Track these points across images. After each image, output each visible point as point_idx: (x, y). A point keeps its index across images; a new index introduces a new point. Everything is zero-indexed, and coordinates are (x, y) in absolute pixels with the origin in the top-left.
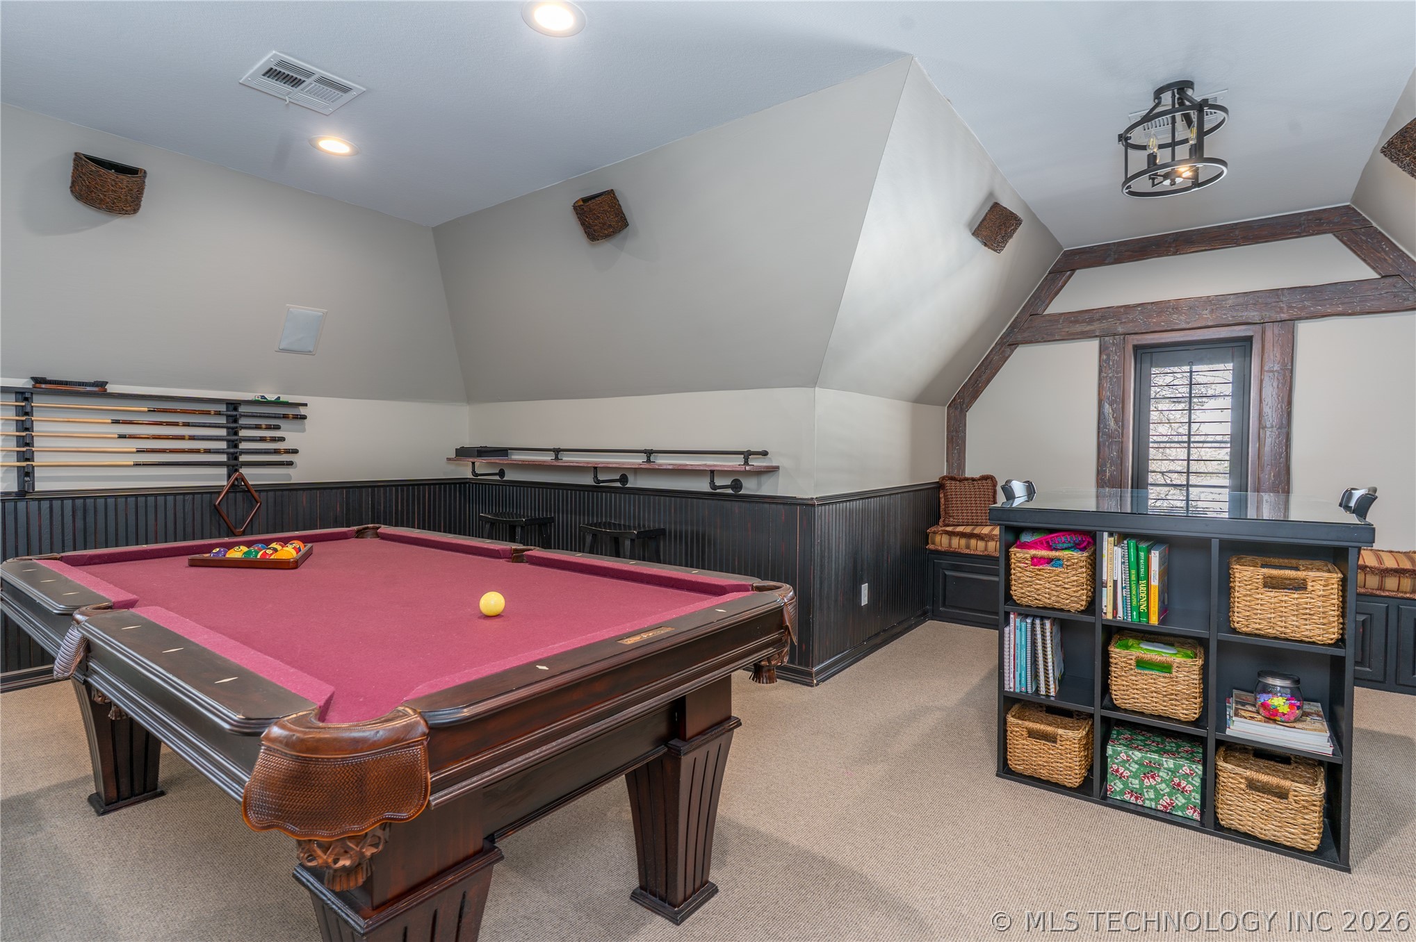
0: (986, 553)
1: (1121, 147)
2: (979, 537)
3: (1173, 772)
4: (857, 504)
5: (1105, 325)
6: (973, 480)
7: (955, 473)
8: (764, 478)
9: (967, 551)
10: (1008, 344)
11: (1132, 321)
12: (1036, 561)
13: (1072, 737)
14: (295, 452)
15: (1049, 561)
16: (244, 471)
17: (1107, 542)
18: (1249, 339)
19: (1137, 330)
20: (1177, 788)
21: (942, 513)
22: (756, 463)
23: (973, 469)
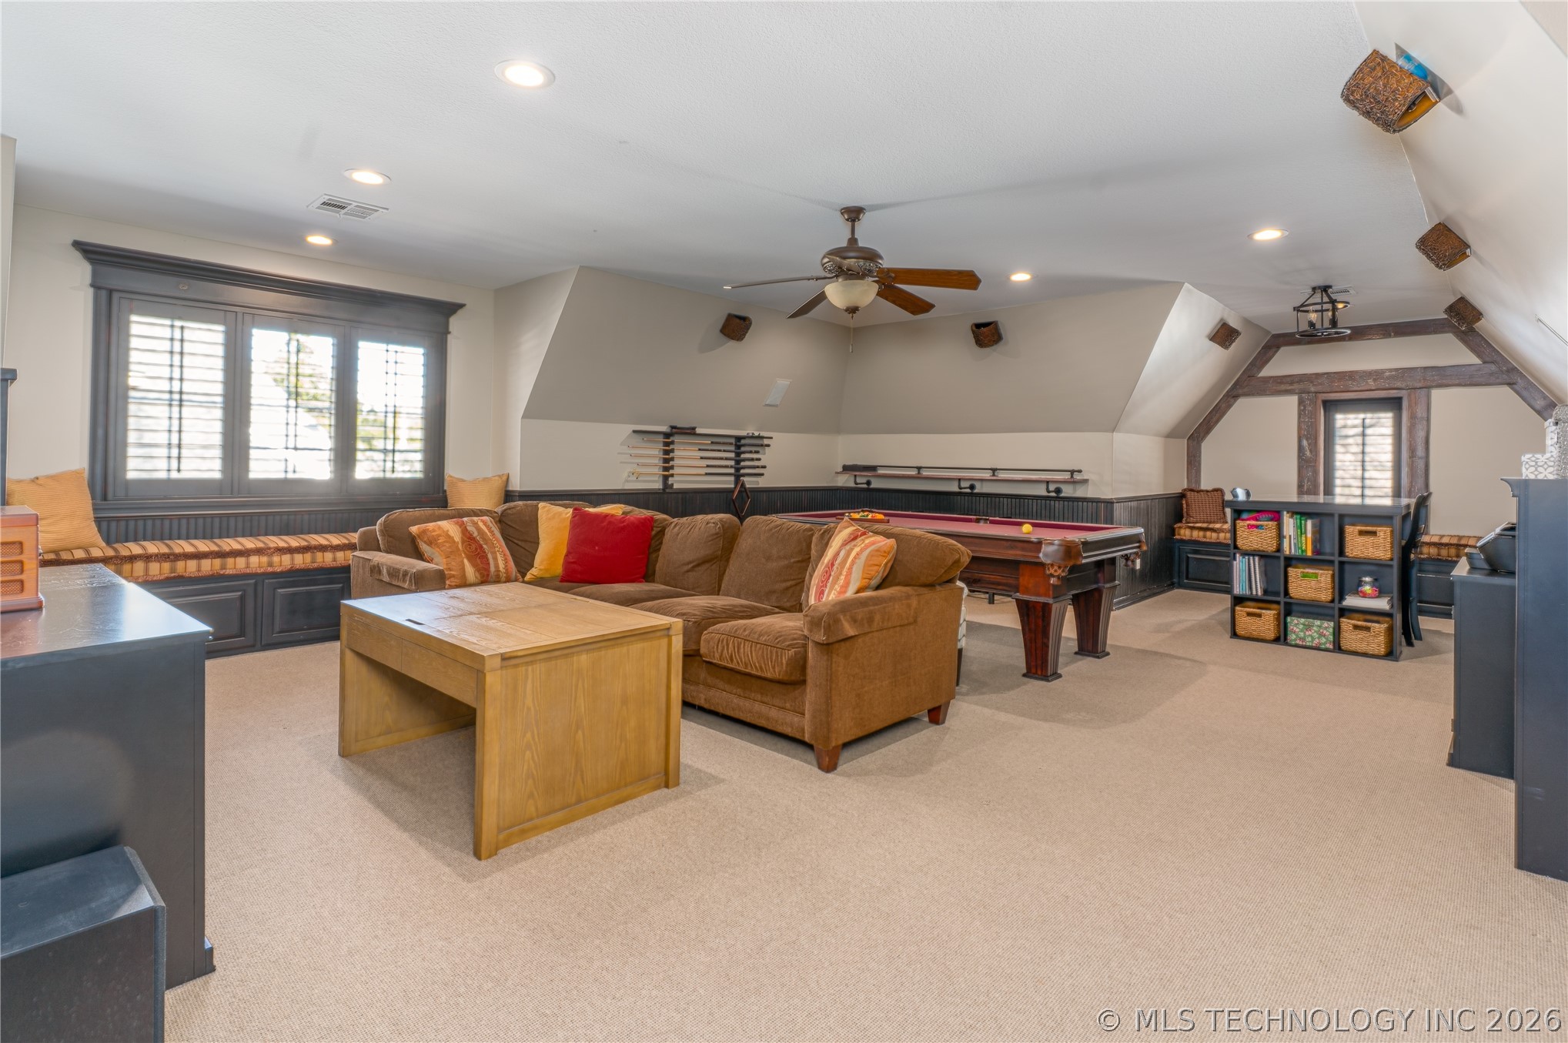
0: (1218, 541)
1: (1296, 312)
2: (1213, 530)
3: (1320, 627)
4: (1134, 504)
5: (1301, 386)
6: (1207, 491)
7: (1193, 486)
8: (1078, 486)
9: (1204, 540)
10: (1232, 396)
11: (1321, 384)
12: (1250, 527)
13: (1269, 615)
14: (764, 467)
15: (1257, 527)
16: (746, 479)
17: (1286, 517)
18: (1399, 399)
19: (1324, 390)
20: (1322, 635)
21: (1185, 515)
22: (1077, 476)
23: (1205, 485)
